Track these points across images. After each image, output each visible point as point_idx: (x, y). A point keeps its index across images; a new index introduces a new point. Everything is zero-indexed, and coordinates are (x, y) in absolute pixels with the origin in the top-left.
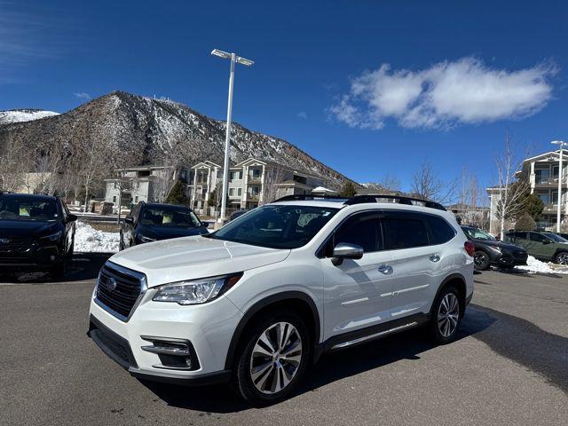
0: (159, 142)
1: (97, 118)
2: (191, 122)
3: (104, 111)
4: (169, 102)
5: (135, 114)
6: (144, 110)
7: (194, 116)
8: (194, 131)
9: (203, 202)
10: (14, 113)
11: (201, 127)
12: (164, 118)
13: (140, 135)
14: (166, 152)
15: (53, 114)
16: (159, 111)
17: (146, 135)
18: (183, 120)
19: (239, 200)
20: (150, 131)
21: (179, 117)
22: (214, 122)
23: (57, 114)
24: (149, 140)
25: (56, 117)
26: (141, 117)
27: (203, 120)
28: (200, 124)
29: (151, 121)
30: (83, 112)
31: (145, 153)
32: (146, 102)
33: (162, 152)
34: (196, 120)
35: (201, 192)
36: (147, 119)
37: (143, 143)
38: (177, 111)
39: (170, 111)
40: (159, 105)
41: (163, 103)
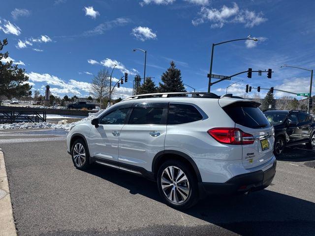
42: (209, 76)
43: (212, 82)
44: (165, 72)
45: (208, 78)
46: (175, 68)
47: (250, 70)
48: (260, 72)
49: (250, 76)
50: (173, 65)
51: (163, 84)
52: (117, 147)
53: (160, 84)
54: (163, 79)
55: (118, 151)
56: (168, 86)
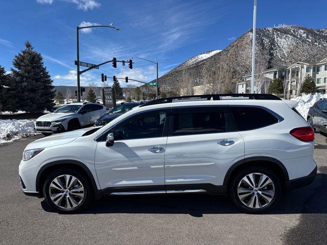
0: (278, 54)
1: (241, 48)
2: (301, 36)
3: (244, 43)
4: (284, 26)
5: (262, 40)
6: (268, 37)
7: (302, 31)
8: (303, 41)
9: (296, 91)
10: (201, 55)
11: (308, 37)
12: (281, 38)
13: (265, 52)
14: (283, 60)
15: (219, 51)
16: (278, 34)
17: (270, 52)
18: (294, 36)
19: (325, 86)
20: (272, 49)
21: (292, 35)
22: (318, 31)
23: (220, 51)
24: (271, 54)
25: (220, 53)
26: (266, 41)
27: (309, 32)
28: (307, 36)
29: (273, 42)
30: (233, 46)
31: (269, 62)
32: (268, 31)
33: (280, 60)
34: (304, 33)
35: (294, 83)
36: (270, 42)
37: (268, 57)
38: (289, 31)
39: (285, 32)
40: (277, 30)
41: (280, 29)
42: (77, 63)
43: (81, 70)
44: (18, 55)
45: (76, 66)
46: (33, 50)
47: (115, 59)
48: (124, 62)
49: (115, 66)
50: (28, 46)
51: (17, 70)
52: (163, 166)
53: (12, 70)
54: (17, 64)
55: (165, 171)
56: (27, 74)
